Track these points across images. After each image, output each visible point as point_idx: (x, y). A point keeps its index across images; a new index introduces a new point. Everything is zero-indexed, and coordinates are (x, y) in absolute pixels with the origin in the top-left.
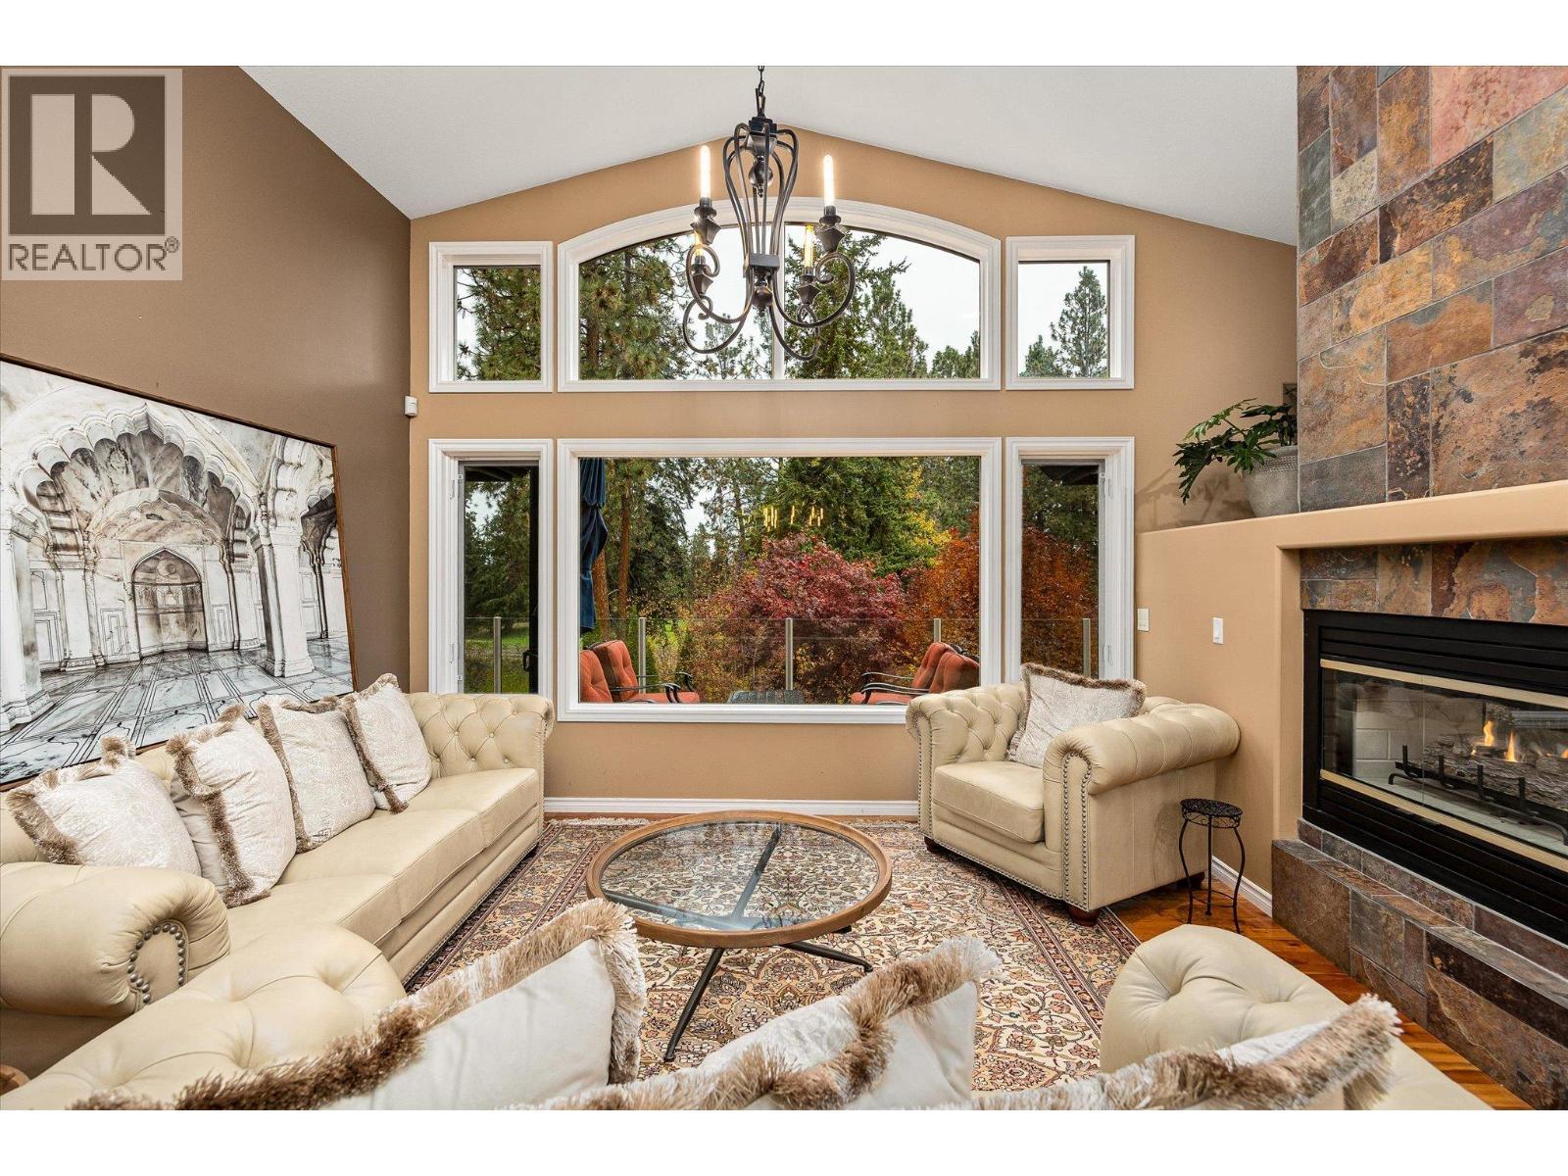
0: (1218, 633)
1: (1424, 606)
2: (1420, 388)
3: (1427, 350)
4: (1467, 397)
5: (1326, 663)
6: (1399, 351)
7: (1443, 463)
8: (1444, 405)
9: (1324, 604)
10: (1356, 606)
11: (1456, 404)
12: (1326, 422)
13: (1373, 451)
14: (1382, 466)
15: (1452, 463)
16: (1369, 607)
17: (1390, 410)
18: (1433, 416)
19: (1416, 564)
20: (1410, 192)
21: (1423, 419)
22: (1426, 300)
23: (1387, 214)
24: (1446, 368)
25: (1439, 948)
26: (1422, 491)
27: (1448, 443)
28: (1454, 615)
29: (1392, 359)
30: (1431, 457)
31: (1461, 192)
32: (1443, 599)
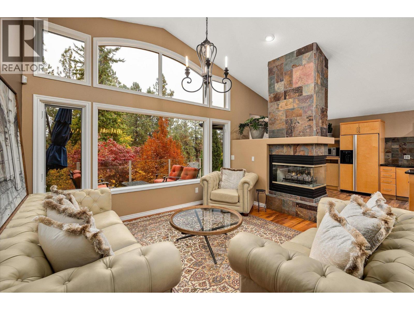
0: (253, 159)
1: (292, 153)
2: (291, 120)
3: (292, 115)
4: (299, 123)
5: (273, 163)
6: (288, 114)
7: (295, 132)
8: (295, 123)
9: (274, 154)
10: (280, 154)
11: (297, 124)
12: (274, 123)
13: (283, 129)
14: (285, 132)
15: (296, 132)
16: (282, 154)
17: (286, 123)
18: (293, 125)
19: (290, 147)
20: (289, 90)
21: (292, 125)
22: (292, 107)
23: (285, 92)
24: (295, 118)
25: (298, 204)
26: (291, 136)
27: (296, 129)
28: (297, 155)
29: (286, 115)
30: (293, 131)
31: (298, 93)
32: (295, 152)
